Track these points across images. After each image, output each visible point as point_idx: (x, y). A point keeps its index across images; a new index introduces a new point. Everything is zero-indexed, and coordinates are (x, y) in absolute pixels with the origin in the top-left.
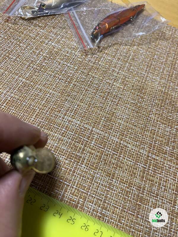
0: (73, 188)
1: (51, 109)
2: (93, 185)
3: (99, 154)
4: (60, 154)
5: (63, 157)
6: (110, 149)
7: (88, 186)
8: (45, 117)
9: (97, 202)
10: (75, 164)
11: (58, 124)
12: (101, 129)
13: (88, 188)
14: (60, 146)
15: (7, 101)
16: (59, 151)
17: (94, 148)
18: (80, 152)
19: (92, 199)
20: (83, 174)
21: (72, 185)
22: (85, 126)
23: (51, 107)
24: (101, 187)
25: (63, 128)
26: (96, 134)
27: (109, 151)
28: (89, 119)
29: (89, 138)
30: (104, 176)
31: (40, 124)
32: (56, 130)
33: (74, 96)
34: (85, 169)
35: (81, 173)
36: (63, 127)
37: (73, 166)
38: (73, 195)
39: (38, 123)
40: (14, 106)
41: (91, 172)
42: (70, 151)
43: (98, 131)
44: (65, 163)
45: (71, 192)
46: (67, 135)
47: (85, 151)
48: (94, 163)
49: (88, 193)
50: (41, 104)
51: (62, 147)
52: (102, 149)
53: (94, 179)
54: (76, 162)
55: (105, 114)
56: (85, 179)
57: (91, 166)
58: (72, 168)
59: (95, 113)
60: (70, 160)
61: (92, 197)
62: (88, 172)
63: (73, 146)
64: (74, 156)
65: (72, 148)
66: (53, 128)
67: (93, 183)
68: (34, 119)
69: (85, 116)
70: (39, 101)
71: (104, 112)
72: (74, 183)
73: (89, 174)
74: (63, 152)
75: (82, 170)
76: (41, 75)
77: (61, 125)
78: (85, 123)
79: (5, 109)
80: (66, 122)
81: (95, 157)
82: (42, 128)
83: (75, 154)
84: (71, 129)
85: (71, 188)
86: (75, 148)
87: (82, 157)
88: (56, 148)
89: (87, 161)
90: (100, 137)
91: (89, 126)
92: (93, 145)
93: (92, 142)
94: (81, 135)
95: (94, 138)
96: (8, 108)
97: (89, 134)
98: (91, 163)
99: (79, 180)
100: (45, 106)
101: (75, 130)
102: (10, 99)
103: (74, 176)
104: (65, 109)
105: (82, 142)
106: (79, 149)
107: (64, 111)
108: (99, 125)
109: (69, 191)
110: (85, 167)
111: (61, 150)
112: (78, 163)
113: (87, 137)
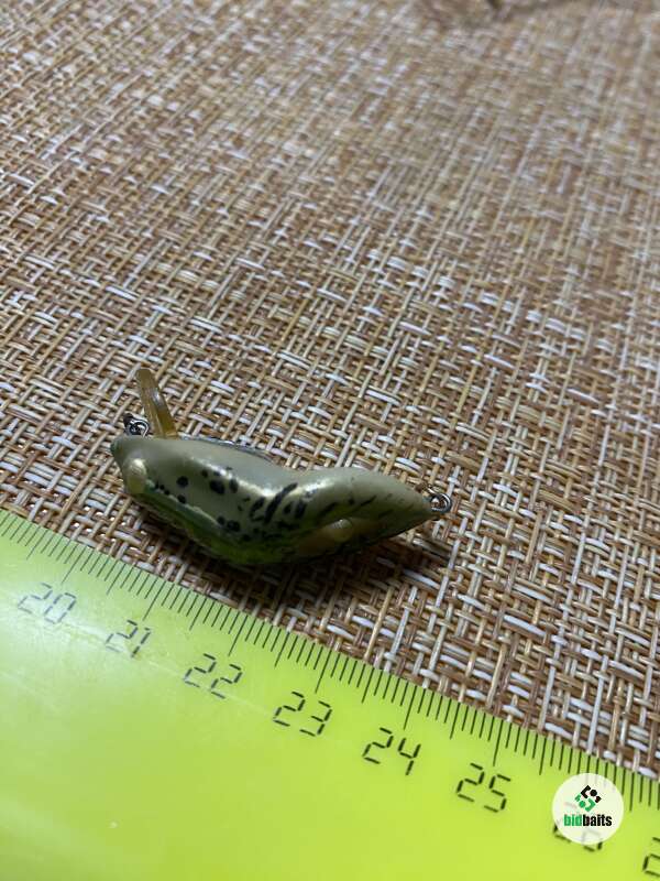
0: (458, 605)
1: (293, 215)
2: (576, 594)
3: (579, 434)
4: (361, 426)
5: (383, 438)
6: (634, 411)
7: (547, 600)
8: (268, 249)
9: (614, 694)
10: (455, 475)
11: (340, 285)
12: (572, 318)
13: (547, 608)
14: (357, 384)
15: (73, 176)
16: (357, 411)
17: (547, 404)
18: (475, 419)
19: (580, 674)
20: (507, 532)
21: (450, 588)
22: (486, 298)
23: (297, 210)
24: (621, 606)
25: (366, 304)
26: (548, 338)
27: (633, 423)
28: (498, 270)
29: (514, 357)
30: (632, 549)
31: (243, 277)
32: (330, 311)
33: (405, 169)
34: (515, 508)
35: (496, 526)
36: (365, 297)
37: (445, 490)
38: (465, 649)
39: (230, 276)
40: (104, 197)
41: (554, 525)
42: (418, 412)
43: (554, 324)
44: (394, 468)
45: (449, 631)
46: (394, 338)
47: (501, 415)
48: (566, 477)
49: (554, 638)
50: (243, 194)
51: (369, 392)
52: (594, 412)
53: (577, 564)
54: (458, 468)
55: (576, 250)
56: (521, 562)
57: (546, 494)
59: (523, 244)
60: (420, 454)
61: (583, 661)
62: (537, 525)
63: (428, 391)
64: (440, 439)
65: (424, 398)
66: (311, 301)
67: (573, 582)
68: (212, 254)
69: (476, 257)
70: (233, 182)
71: (569, 244)
72: (460, 578)
73: (540, 531)
74: (377, 417)
75: (497, 512)
76: (239, 86)
77: (357, 289)
78: (479, 288)
79: (60, 210)
80: (381, 277)
81: (559, 446)
82: (256, 297)
83: (445, 427)
84: (408, 312)
85: (450, 609)
86: (445, 398)
87: (486, 444)
88: (338, 394)
89: (519, 466)
90: (570, 351)
91: (501, 299)
92: (539, 386)
93: (532, 375)
94: (470, 339)
95: (542, 354)
96: (75, 207)
97: (509, 337)
98: (546, 476)
99: (490, 563)
100: (264, 204)
101: (429, 317)
102: (88, 168)
103: (458, 543)
104: (367, 218)
105: (478, 373)
106: (466, 404)
107: (363, 231)
108: (557, 298)
109: (440, 622)
110: (514, 494)
111: (366, 405)
112: (472, 477)
113: (500, 351)
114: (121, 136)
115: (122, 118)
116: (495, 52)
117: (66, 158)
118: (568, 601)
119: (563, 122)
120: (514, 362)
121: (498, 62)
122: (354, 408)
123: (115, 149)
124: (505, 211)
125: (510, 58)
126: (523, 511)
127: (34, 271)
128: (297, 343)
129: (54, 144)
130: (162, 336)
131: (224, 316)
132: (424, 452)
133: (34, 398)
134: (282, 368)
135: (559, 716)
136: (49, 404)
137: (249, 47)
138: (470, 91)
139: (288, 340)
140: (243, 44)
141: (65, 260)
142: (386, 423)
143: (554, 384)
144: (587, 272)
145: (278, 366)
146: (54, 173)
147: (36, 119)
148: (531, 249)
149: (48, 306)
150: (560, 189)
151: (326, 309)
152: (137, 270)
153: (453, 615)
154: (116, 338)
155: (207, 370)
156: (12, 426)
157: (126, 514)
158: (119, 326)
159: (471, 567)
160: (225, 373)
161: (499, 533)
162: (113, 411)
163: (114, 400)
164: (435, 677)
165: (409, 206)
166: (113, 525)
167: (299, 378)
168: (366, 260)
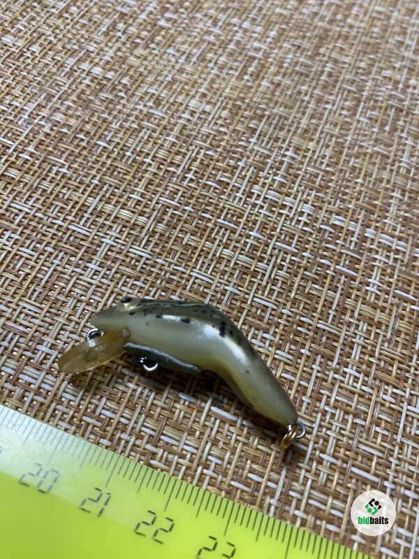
0: (320, 461)
1: (198, 161)
2: (401, 449)
3: (402, 325)
4: (251, 327)
5: (266, 335)
7: (381, 455)
8: (182, 190)
10: (318, 362)
11: (233, 216)
12: (397, 233)
13: (380, 461)
14: (246, 293)
15: (41, 136)
16: (247, 315)
17: (380, 303)
18: (331, 317)
19: (404, 510)
20: (354, 405)
21: (314, 449)
22: (335, 220)
23: (200, 157)
25: (251, 229)
26: (380, 250)
28: (345, 197)
29: (357, 266)
31: (165, 213)
32: (226, 237)
33: (277, 118)
34: (358, 386)
35: (346, 401)
36: (250, 224)
37: (311, 374)
38: (324, 493)
39: (156, 212)
40: (63, 152)
41: (385, 397)
42: (290, 313)
43: (385, 239)
44: (274, 359)
45: (313, 481)
46: (271, 256)
47: (349, 314)
48: (393, 359)
49: (386, 483)
50: (162, 145)
51: (255, 299)
52: (413, 307)
53: (401, 426)
54: (319, 356)
55: (399, 178)
56: (363, 426)
57: (380, 374)
58: (308, 381)
59: (362, 175)
60: (292, 347)
61: (406, 499)
62: (373, 398)
63: (297, 297)
64: (306, 334)
65: (295, 302)
66: (213, 229)
67: (399, 441)
68: (142, 195)
69: (328, 187)
70: (155, 135)
71: (394, 173)
72: (321, 441)
73: (376, 402)
74: (261, 319)
75: (346, 389)
76: (157, 55)
77: (245, 218)
78: (331, 212)
79: (33, 165)
80: (262, 207)
81: (389, 335)
82: (175, 228)
83: (310, 325)
84: (281, 234)
85: (315, 464)
86: (309, 302)
87: (339, 337)
88: (233, 302)
89: (362, 352)
90: (396, 260)
91: (347, 221)
92: (374, 289)
93: (370, 280)
94: (325, 253)
95: (377, 263)
96: (44, 161)
97: (353, 251)
98: (379, 360)
99: (341, 428)
100: (178, 153)
101: (296, 238)
102: (52, 130)
103: (320, 415)
104: (250, 160)
105: (332, 280)
106: (324, 305)
107: (248, 170)
108: (386, 217)
109: (308, 475)
110: (357, 375)
111: (254, 310)
112: (329, 363)
113: (347, 262)
114: (74, 102)
115: (74, 87)
116: (339, 17)
117: (36, 121)
118: (395, 454)
119: (388, 73)
120: (356, 270)
121: (341, 24)
122: (245, 313)
123: (70, 112)
124: (349, 148)
125: (349, 21)
126: (364, 388)
127: (17, 215)
128: (203, 263)
129: (27, 111)
130: (109, 263)
131: (152, 244)
132: (295, 345)
133: (23, 315)
134: (194, 283)
135: (390, 541)
136: (33, 320)
137: (162, 23)
138: (322, 50)
139: (197, 260)
140: (159, 20)
141: (38, 206)
142: (268, 323)
143: (385, 287)
144: (407, 194)
145: (191, 281)
146: (28, 135)
147: (13, 91)
148: (368, 179)
149: (28, 242)
150: (387, 128)
151: (224, 234)
152: (90, 211)
153: (317, 469)
154: (77, 266)
155: (141, 288)
156: (8, 338)
157: (90, 403)
158: (79, 256)
159: (329, 432)
160: (155, 289)
161: (347, 405)
162: (78, 323)
163: (78, 315)
164: (305, 516)
165: (281, 148)
166: (82, 411)
167: (206, 290)
168: (250, 195)
